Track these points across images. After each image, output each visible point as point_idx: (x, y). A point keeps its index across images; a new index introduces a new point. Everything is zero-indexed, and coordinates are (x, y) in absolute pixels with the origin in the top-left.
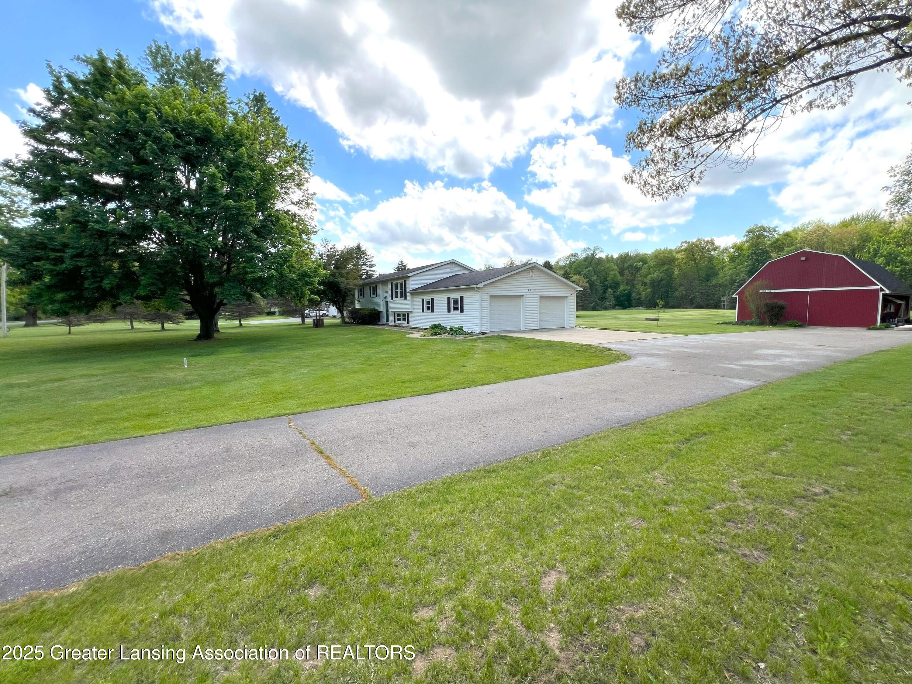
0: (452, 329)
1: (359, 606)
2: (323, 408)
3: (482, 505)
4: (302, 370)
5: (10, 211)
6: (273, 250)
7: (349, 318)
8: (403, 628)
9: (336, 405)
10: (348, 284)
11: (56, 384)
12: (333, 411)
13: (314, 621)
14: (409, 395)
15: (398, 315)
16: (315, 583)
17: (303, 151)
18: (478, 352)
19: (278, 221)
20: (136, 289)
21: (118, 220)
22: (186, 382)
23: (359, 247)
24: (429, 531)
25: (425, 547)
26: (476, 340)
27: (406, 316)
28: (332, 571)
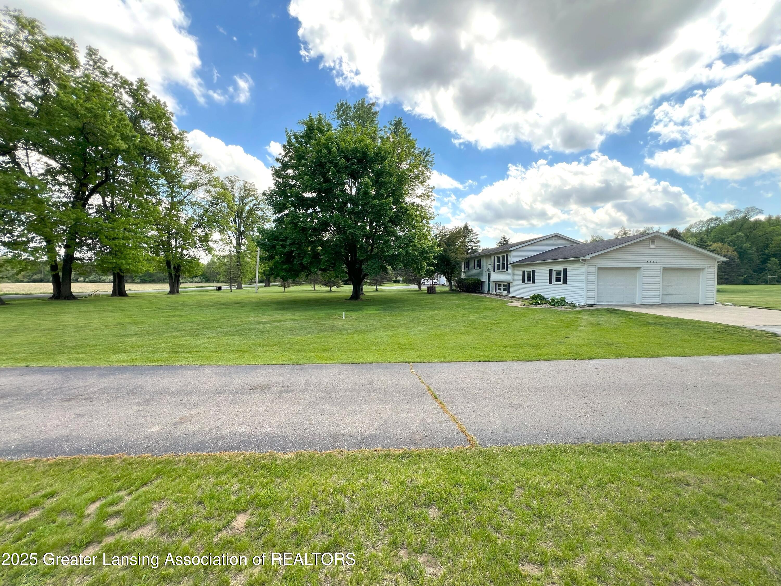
0: (553, 300)
1: (469, 539)
2: (436, 361)
3: (591, 483)
4: (419, 328)
5: (263, 219)
6: (401, 234)
7: (455, 286)
8: (510, 574)
9: (447, 360)
10: (457, 258)
11: (279, 324)
12: (444, 364)
13: (432, 536)
14: (511, 359)
15: (499, 285)
16: (433, 505)
17: (426, 156)
18: (583, 324)
19: (406, 212)
20: (319, 264)
21: (312, 220)
22: (344, 329)
23: (466, 227)
24: (534, 492)
25: (530, 506)
26: (580, 312)
27: (507, 286)
28: (446, 499)
